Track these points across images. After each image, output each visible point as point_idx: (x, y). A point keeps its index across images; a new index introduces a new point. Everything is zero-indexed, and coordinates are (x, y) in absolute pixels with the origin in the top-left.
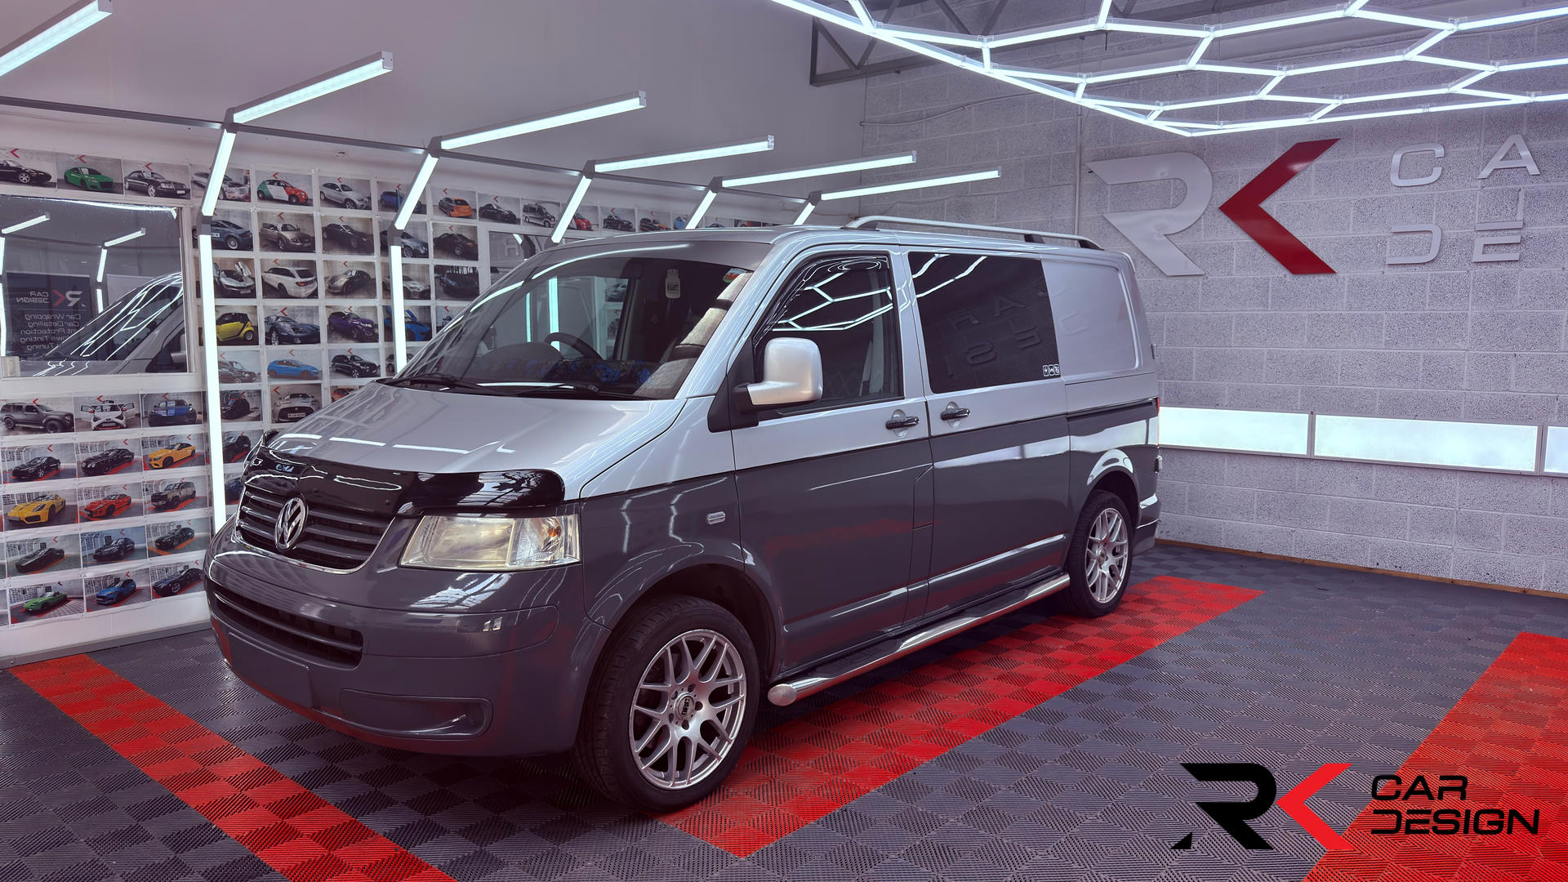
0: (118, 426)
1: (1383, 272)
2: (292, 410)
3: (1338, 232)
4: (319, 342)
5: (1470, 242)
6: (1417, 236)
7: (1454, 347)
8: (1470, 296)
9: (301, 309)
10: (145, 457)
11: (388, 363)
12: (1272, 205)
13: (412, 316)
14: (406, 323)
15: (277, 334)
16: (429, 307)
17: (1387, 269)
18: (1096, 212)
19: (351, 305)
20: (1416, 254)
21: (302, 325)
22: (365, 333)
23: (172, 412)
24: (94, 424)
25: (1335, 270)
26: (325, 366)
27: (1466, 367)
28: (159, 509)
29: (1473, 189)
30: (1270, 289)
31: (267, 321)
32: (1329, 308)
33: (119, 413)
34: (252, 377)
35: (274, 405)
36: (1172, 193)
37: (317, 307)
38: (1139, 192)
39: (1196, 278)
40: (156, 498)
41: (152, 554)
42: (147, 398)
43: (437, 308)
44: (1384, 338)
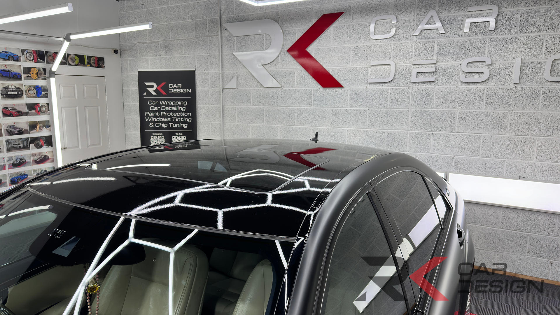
1: (367, 87)
3: (345, 65)
5: (410, 70)
6: (383, 67)
7: (403, 129)
8: (410, 100)
12: (311, 49)
17: (369, 85)
18: (230, 51)
20: (383, 77)
25: (343, 85)
27: (408, 139)
29: (411, 41)
30: (313, 95)
32: (340, 106)
36: (265, 42)
38: (250, 41)
39: (277, 89)
44: (368, 123)
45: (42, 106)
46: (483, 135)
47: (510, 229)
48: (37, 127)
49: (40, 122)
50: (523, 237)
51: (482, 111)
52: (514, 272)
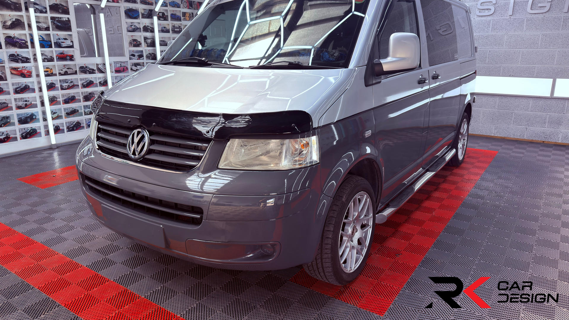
4: (2, 48)
11: (34, 57)
13: (43, 38)
14: (39, 40)
16: (49, 35)
19: (14, 33)
22: (22, 45)
26: (5, 58)
43: (53, 35)
46: (489, 50)
47: (503, 109)
50: (511, 114)
51: (489, 34)
52: (504, 136)
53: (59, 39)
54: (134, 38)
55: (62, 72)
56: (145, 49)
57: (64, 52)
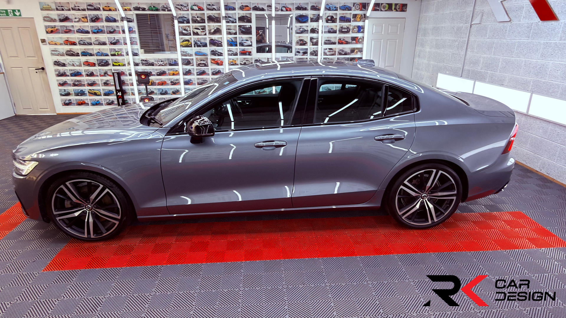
0: (163, 65)
2: (201, 64)
4: (207, 47)
9: (202, 38)
10: (169, 73)
13: (230, 39)
14: (227, 41)
15: (197, 45)
16: (237, 37)
19: (215, 37)
21: (203, 42)
22: (220, 44)
23: (174, 63)
24: (158, 65)
25: (559, 18)
26: (209, 53)
28: (172, 85)
30: (532, 28)
31: (194, 41)
32: (552, 39)
33: (163, 62)
34: (191, 55)
35: (197, 62)
37: (206, 38)
39: (508, 23)
40: (172, 82)
41: (171, 94)
42: (168, 59)
43: (239, 37)
45: (360, 38)
48: (355, 51)
49: (357, 48)
53: (243, 40)
54: (301, 38)
55: (242, 63)
56: (310, 47)
57: (245, 50)
